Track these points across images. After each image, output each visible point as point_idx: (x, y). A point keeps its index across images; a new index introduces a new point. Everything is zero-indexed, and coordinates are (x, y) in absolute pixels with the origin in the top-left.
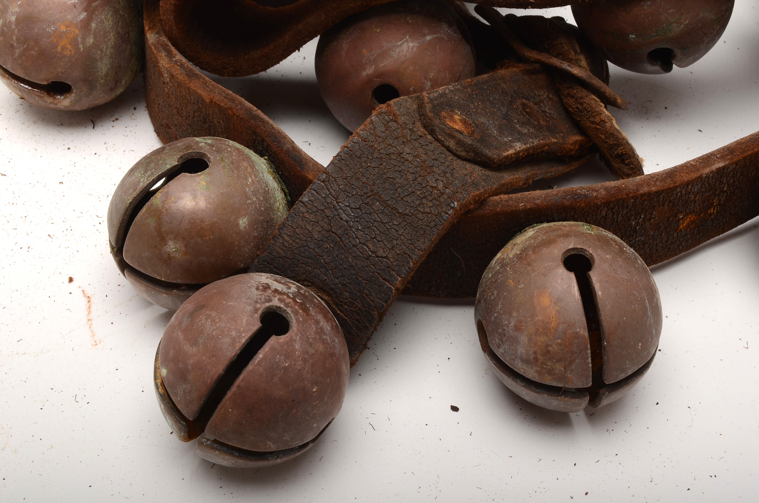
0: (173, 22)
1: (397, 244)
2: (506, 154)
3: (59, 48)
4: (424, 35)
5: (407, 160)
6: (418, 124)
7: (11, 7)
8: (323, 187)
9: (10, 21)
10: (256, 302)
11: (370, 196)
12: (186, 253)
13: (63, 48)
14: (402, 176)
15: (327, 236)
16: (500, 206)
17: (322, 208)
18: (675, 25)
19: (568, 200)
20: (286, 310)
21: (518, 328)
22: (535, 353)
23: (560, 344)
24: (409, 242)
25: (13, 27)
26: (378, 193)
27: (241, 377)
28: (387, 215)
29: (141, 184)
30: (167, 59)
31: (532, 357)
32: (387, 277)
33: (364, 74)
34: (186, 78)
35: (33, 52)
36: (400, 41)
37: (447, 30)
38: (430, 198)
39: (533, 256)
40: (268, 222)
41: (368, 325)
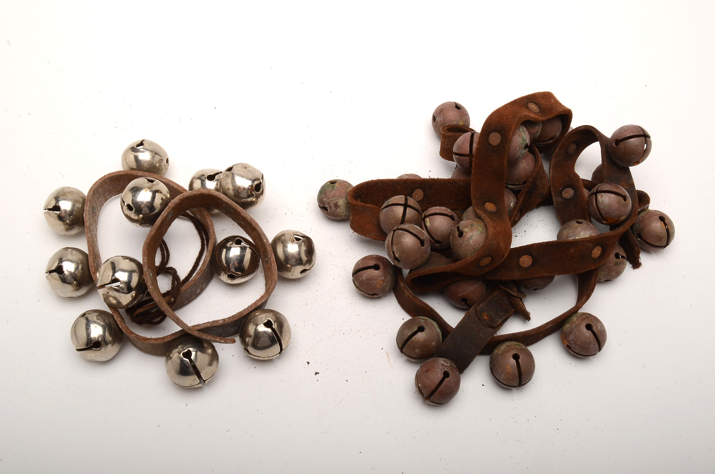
1: (472, 350)
2: (497, 324)
4: (475, 285)
6: (476, 318)
7: (364, 275)
10: (442, 370)
12: (421, 351)
13: (378, 287)
15: (454, 347)
19: (513, 337)
20: (448, 371)
21: (501, 372)
22: (505, 378)
23: (512, 377)
27: (440, 388)
29: (408, 334)
32: (470, 358)
33: (459, 295)
34: (413, 298)
35: (370, 287)
36: (469, 287)
37: (480, 282)
39: (505, 355)
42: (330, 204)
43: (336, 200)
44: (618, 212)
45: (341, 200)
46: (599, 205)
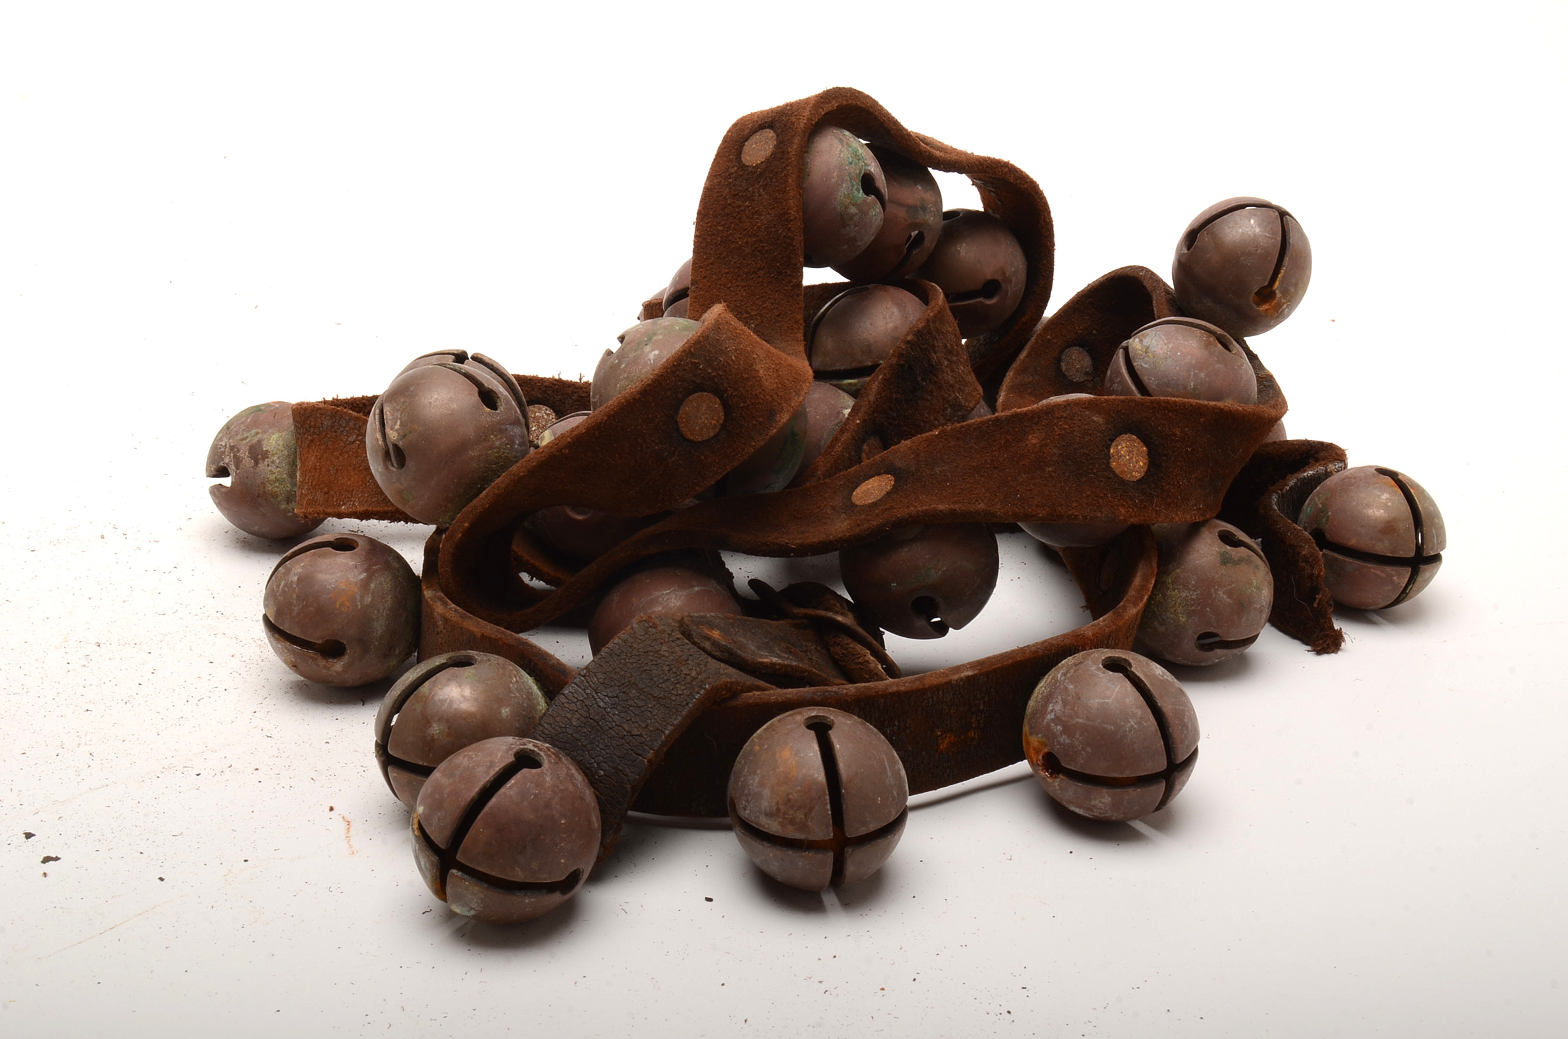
0: (450, 574)
1: (651, 723)
2: (760, 660)
3: (338, 604)
4: (693, 586)
5: (664, 656)
7: (293, 569)
8: (583, 681)
9: (292, 581)
10: (511, 744)
11: (627, 686)
12: (449, 735)
13: (341, 605)
14: (658, 668)
15: (585, 722)
16: (753, 699)
17: (582, 698)
18: (933, 571)
19: (818, 696)
20: (539, 754)
21: (761, 784)
22: (777, 803)
23: (800, 791)
24: (662, 719)
25: (295, 586)
26: (635, 683)
27: (493, 799)
28: (642, 700)
29: (410, 679)
30: (442, 607)
31: (774, 809)
32: (640, 752)
34: (459, 619)
35: (311, 609)
36: (669, 590)
37: (715, 585)
38: (683, 683)
39: (778, 724)
40: (530, 718)
41: (622, 800)
42: (238, 451)
43: (257, 433)
44: (1203, 375)
45: (275, 436)
46: (1135, 364)
